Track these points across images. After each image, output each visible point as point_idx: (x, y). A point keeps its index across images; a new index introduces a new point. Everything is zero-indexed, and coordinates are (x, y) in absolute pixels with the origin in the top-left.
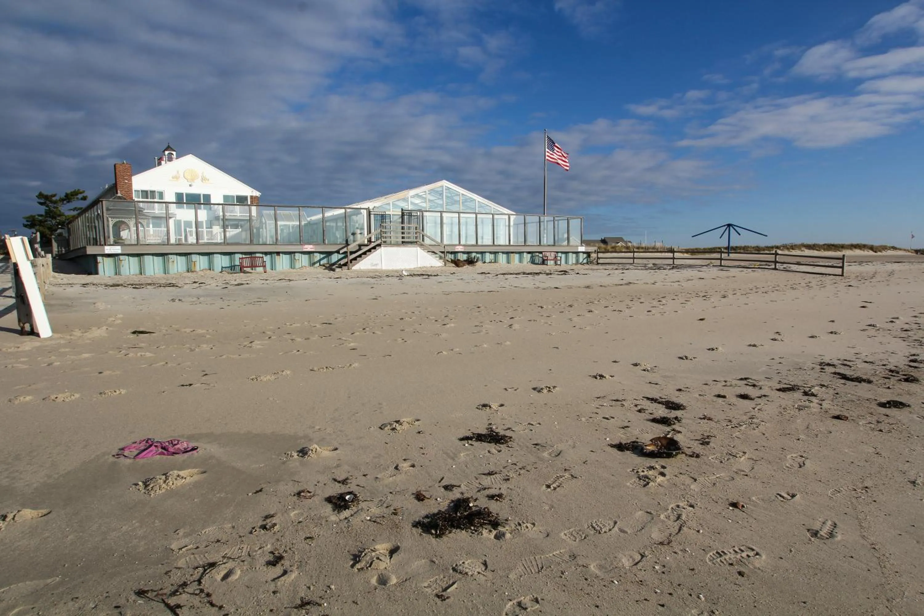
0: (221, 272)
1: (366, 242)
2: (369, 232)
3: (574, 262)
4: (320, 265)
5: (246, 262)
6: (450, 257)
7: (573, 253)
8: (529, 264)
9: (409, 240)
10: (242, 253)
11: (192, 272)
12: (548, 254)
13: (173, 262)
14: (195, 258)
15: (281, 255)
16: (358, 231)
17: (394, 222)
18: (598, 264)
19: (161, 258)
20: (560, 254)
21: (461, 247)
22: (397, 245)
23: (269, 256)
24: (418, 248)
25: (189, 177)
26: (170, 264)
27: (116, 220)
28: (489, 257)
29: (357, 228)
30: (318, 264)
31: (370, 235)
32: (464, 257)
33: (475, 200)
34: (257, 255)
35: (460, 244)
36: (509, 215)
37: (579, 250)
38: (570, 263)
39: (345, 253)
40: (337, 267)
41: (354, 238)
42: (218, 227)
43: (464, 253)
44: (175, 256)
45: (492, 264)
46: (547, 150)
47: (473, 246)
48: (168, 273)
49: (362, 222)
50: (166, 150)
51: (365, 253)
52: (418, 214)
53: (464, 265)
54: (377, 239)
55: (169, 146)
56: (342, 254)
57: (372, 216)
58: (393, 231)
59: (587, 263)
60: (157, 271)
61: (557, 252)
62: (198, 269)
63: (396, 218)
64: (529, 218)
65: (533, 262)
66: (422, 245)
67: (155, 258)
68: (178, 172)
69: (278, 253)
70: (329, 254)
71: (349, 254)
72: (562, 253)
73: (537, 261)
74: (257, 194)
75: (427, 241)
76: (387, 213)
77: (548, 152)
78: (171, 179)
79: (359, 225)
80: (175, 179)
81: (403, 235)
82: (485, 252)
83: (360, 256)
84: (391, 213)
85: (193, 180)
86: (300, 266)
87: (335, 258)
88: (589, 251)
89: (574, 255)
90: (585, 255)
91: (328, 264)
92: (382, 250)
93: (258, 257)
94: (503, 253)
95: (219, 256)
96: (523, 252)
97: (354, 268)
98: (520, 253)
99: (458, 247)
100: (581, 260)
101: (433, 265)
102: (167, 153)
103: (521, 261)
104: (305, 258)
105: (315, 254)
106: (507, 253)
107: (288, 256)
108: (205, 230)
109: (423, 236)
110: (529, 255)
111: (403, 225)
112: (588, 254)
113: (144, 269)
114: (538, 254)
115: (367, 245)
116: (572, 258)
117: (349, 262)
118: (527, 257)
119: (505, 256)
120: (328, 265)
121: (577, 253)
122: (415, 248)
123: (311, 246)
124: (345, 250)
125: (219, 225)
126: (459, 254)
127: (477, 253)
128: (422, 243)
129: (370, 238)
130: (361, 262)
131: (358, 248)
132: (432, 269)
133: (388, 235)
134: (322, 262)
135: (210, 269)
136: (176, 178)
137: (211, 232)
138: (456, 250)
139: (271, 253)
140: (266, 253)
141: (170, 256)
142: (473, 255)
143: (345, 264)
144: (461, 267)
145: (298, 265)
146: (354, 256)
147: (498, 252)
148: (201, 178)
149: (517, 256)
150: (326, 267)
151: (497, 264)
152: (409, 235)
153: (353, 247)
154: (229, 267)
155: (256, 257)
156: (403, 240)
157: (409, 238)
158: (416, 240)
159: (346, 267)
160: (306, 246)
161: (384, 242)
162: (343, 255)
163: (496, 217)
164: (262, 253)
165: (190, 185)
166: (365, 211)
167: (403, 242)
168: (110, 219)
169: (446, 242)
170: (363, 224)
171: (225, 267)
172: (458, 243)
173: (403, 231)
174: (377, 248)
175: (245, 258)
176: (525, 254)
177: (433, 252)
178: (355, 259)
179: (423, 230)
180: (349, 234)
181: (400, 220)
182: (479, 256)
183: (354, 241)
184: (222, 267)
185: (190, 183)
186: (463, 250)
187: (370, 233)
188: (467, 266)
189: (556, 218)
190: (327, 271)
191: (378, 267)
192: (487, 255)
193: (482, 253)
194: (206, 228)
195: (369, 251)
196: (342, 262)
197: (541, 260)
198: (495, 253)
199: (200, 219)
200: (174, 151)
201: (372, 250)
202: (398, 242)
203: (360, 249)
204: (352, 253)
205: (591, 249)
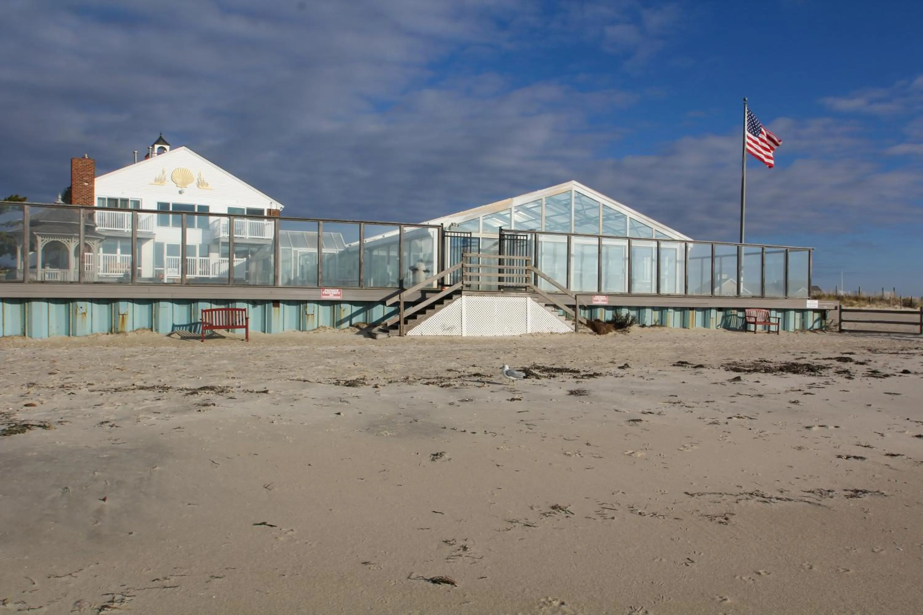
0: (169, 335)
1: (435, 285)
2: (442, 267)
3: (797, 327)
4: (351, 325)
5: (218, 319)
6: (584, 315)
7: (796, 310)
8: (722, 330)
9: (511, 284)
10: (211, 301)
11: (118, 333)
12: (753, 313)
13: (85, 313)
14: (123, 307)
15: (281, 305)
16: (422, 267)
17: (484, 251)
18: (841, 331)
19: (63, 306)
20: (773, 313)
21: (603, 298)
22: (489, 291)
23: (259, 308)
24: (529, 299)
25: (178, 181)
26: (79, 317)
27: (48, 240)
28: (650, 317)
29: (421, 261)
30: (347, 324)
31: (442, 274)
32: (609, 315)
33: (624, 216)
34: (239, 305)
35: (599, 293)
36: (686, 242)
37: (808, 306)
38: (791, 328)
39: (397, 304)
40: (381, 330)
41: (414, 277)
42: (217, 254)
43: (606, 307)
44: (89, 304)
45: (657, 328)
46: (747, 133)
47: (622, 295)
48: (74, 335)
49: (429, 251)
50: (157, 143)
51: (431, 307)
52: (529, 238)
53: (609, 331)
54: (455, 281)
55: (161, 137)
56: (391, 306)
57: (448, 240)
58: (483, 267)
59: (821, 329)
60: (53, 330)
61: (770, 309)
62: (128, 327)
63: (489, 244)
64: (720, 249)
65: (727, 326)
66: (534, 294)
67: (53, 306)
68: (163, 172)
69: (276, 303)
70: (368, 305)
71: (402, 306)
72: (778, 310)
73: (733, 325)
74: (277, 206)
75: (543, 286)
76: (474, 235)
77: (749, 138)
78: (153, 182)
79: (424, 255)
80: (159, 183)
81: (501, 275)
82: (644, 308)
83: (422, 311)
84: (481, 235)
85: (184, 184)
86: (316, 327)
87: (378, 313)
88: (825, 308)
89: (798, 315)
90: (817, 316)
91: (366, 323)
92: (464, 301)
93: (239, 310)
94: (675, 309)
95: (169, 305)
96: (710, 309)
97: (410, 333)
98: (705, 310)
99: (597, 298)
100: (810, 325)
101: (555, 331)
102: (157, 146)
103: (705, 324)
104: (325, 311)
105: (343, 306)
106: (683, 309)
107: (294, 308)
108: (198, 258)
109: (536, 275)
110: (720, 314)
111: (501, 257)
112: (823, 313)
113: (30, 328)
114: (735, 312)
115: (437, 292)
116: (794, 319)
117: (402, 322)
118: (716, 317)
119: (678, 314)
120: (365, 326)
121: (803, 311)
122: (522, 300)
123: (336, 291)
124: (396, 299)
125: (219, 252)
126: (599, 310)
127: (630, 308)
128: (535, 287)
129: (443, 279)
130: (423, 323)
131: (419, 296)
132: (553, 337)
133: (474, 273)
134: (355, 321)
135: (151, 329)
136: (160, 181)
137: (208, 262)
138: (595, 303)
139: (263, 302)
140: (255, 303)
141: (80, 304)
142: (624, 312)
143: (395, 326)
144: (604, 333)
145: (311, 324)
146: (412, 310)
147: (667, 308)
148: (196, 181)
149: (699, 314)
150: (361, 329)
151: (666, 330)
152: (511, 275)
153: (410, 294)
154: (186, 326)
155: (236, 309)
156: (501, 284)
157: (511, 279)
158: (524, 284)
159: (397, 331)
160: (327, 291)
161: (467, 286)
162: (393, 309)
163: (663, 245)
164: (247, 301)
165: (180, 192)
166: (436, 230)
167: (500, 287)
168: (39, 239)
169: (574, 288)
170: (432, 255)
171: (179, 326)
172: (596, 290)
173: (501, 267)
174: (454, 297)
175: (215, 310)
176: (713, 312)
177: (555, 306)
178: (413, 317)
179: (536, 265)
180: (406, 270)
181: (497, 248)
182: (633, 313)
183: (414, 284)
184: (174, 326)
185: (180, 189)
186: (605, 303)
187: (443, 269)
188: (614, 332)
189: (767, 249)
190: (361, 337)
191: (455, 333)
192: (648, 312)
193: (639, 309)
194: (200, 256)
195: (440, 302)
196: (390, 322)
197: (740, 323)
198: (661, 309)
199: (188, 242)
200: (168, 144)
201: (446, 302)
202: (490, 286)
203: (423, 299)
204: (408, 305)
205: (827, 305)
